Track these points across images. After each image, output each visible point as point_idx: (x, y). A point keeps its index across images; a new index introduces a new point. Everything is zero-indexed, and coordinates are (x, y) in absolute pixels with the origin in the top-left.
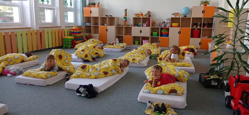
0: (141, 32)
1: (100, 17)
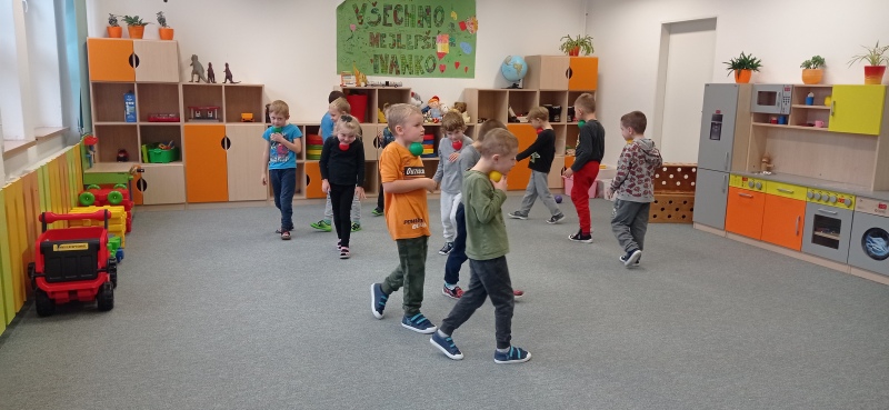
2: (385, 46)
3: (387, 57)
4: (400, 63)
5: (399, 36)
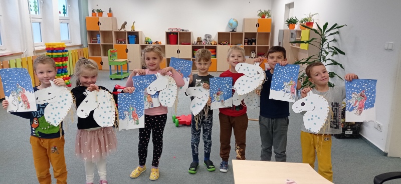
0: (178, 52)
1: (114, 32)
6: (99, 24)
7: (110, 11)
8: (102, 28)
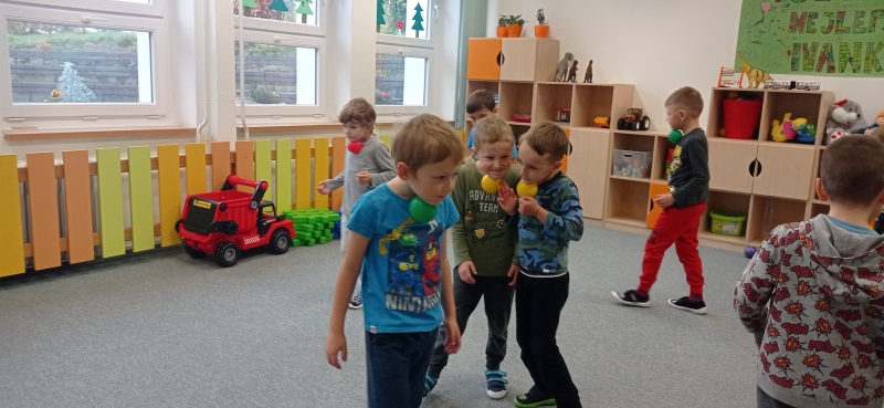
1: (540, 85)
2: (814, 32)
3: (815, 47)
4: (836, 56)
5: (841, 14)
6: (499, 59)
7: (541, 19)
8: (508, 73)
